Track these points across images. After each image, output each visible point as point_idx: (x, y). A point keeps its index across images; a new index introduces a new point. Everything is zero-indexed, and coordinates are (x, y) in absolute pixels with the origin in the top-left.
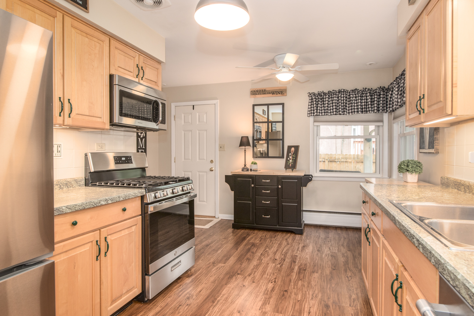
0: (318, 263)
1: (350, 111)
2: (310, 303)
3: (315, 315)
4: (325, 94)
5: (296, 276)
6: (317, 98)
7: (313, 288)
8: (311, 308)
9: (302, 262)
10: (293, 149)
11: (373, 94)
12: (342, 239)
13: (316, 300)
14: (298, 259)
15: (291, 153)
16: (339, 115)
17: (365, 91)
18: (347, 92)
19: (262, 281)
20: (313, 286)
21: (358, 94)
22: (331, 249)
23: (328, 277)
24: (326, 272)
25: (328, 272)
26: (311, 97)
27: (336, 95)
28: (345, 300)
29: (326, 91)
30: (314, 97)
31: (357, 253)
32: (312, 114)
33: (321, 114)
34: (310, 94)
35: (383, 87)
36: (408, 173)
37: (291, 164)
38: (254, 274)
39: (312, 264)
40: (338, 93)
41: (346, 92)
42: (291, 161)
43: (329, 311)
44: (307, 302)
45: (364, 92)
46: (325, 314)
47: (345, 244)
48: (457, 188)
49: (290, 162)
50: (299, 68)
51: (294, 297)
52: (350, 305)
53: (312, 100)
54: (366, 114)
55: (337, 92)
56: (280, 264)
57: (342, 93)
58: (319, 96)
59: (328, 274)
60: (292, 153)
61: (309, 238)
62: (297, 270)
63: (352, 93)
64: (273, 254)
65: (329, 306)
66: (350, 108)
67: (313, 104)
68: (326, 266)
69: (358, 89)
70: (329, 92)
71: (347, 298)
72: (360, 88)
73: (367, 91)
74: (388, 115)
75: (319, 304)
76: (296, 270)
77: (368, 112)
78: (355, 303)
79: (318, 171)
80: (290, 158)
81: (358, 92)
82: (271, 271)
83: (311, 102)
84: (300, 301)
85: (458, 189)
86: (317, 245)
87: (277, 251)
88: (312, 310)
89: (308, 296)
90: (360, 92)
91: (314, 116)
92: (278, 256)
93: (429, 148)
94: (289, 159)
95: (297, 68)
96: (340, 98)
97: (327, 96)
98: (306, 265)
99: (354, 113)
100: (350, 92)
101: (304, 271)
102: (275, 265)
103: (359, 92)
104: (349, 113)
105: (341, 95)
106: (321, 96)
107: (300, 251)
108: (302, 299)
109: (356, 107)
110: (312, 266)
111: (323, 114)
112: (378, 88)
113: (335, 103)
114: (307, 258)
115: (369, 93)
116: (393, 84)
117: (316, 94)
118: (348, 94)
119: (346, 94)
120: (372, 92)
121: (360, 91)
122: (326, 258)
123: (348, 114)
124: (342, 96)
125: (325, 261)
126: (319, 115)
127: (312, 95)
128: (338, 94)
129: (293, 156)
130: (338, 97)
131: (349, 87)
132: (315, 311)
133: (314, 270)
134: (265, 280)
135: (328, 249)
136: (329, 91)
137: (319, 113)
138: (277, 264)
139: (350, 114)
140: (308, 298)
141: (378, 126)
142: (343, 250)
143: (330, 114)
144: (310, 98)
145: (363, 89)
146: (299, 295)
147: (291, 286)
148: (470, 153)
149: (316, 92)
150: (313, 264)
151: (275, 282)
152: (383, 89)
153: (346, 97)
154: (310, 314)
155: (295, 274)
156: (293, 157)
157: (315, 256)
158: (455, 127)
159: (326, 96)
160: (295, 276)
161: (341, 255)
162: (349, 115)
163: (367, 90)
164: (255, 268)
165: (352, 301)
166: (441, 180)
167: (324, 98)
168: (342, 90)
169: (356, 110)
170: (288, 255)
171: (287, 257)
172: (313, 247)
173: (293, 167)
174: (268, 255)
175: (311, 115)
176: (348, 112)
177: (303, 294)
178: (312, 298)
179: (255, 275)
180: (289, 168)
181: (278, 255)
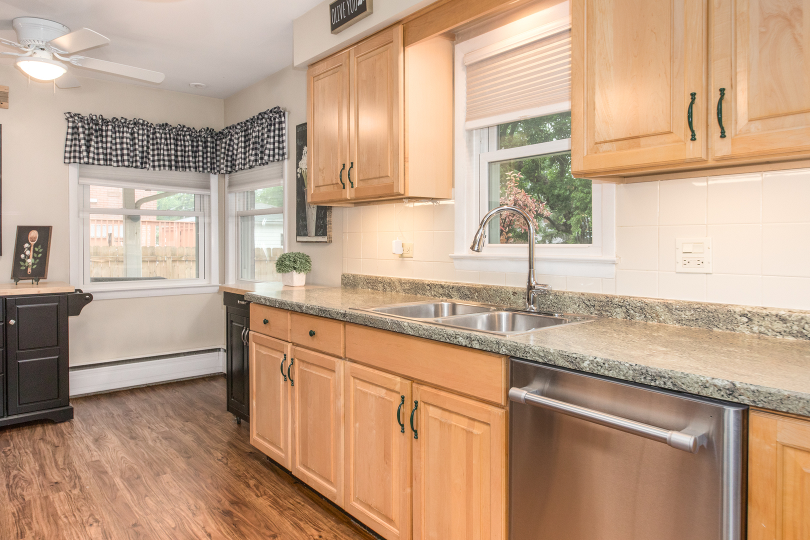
0: (153, 459)
1: (156, 163)
2: (196, 522)
3: (220, 533)
4: (105, 121)
5: (131, 494)
6: (87, 127)
7: (181, 498)
8: (204, 527)
9: (118, 467)
10: (34, 234)
11: (196, 138)
12: (159, 407)
13: (203, 513)
14: (107, 465)
15: (30, 244)
16: (133, 169)
17: (183, 131)
18: (150, 127)
19: (65, 532)
20: (178, 495)
21: (170, 135)
22: (155, 428)
23: (188, 471)
24: (179, 467)
25: (184, 466)
26: (73, 122)
27: (128, 128)
28: (244, 492)
29: (108, 116)
30: (80, 124)
31: (202, 420)
32: (77, 160)
33: (96, 162)
34: (71, 117)
35: (211, 129)
36: (294, 272)
37: (32, 269)
38: (31, 529)
39: (143, 464)
40: (133, 126)
41: (147, 126)
42: (30, 261)
43: (236, 517)
44: (191, 523)
45: (180, 133)
46: (234, 525)
47: (171, 413)
48: (371, 287)
49: (26, 264)
50: (80, 59)
51: (160, 526)
52: (258, 496)
53: (76, 130)
54: (184, 173)
55: (131, 123)
56: (75, 487)
57: (140, 127)
58: (93, 123)
59: (186, 468)
60: (33, 243)
61: (91, 421)
62: (124, 484)
63: (159, 129)
64: (38, 476)
65: (230, 511)
66: (156, 158)
67: (77, 137)
68: (170, 457)
69: (171, 126)
70: (115, 120)
71: (245, 489)
72: (173, 122)
73: (186, 131)
74: (219, 178)
75: (212, 517)
76: (121, 484)
77: (188, 170)
78: (261, 490)
79: (88, 280)
80: (26, 255)
81: (169, 131)
82: (67, 507)
83: (72, 134)
84: (177, 528)
85: (373, 288)
86: (120, 429)
87: (42, 466)
88: (209, 530)
89: (183, 514)
90: (174, 130)
91: (80, 163)
92: (54, 475)
93: (316, 235)
94: (23, 256)
95: (73, 59)
96: (136, 135)
97: (110, 127)
98: (131, 469)
99: (164, 169)
100: (154, 128)
101: (138, 481)
102: (67, 493)
103: (172, 130)
104: (154, 167)
105: (139, 130)
106: (97, 124)
107: (96, 451)
108: (177, 523)
109: (166, 158)
110: (146, 466)
111: (102, 162)
112: (203, 130)
113: (127, 144)
114: (122, 457)
115: (189, 135)
116: (236, 128)
117: (86, 118)
118: (152, 131)
119: (148, 130)
120: (195, 135)
121: (174, 128)
122: (159, 444)
123: (152, 169)
124: (141, 132)
125: (162, 450)
126: (93, 164)
127: (76, 118)
128: (133, 128)
129: (37, 249)
130: (132, 134)
131: (154, 116)
132: (215, 529)
133: (156, 472)
134: (70, 528)
135: (149, 430)
136: (115, 118)
137: (94, 159)
138: (70, 491)
139: (157, 169)
140: (185, 516)
141: (202, 196)
142: (178, 423)
143: (115, 164)
144: (71, 125)
145: (179, 127)
146: (166, 519)
147: (138, 513)
148: (394, 241)
149: (85, 114)
150: (145, 462)
151: (97, 521)
152: (210, 131)
153: (148, 136)
154: (212, 535)
155: (126, 492)
156: (34, 251)
157: (135, 448)
158: (362, 208)
159: (107, 126)
160: (128, 495)
161: (180, 432)
162: (154, 170)
163: (185, 129)
164: (21, 517)
165: (255, 489)
166: (342, 279)
167: (102, 130)
168: (141, 121)
169: (167, 163)
170: (76, 466)
171: (78, 470)
172: (116, 435)
173: (40, 272)
174: (30, 483)
175: (75, 162)
176: (151, 164)
177: (171, 515)
178: (194, 514)
179: (34, 529)
180: (25, 276)
181: (53, 473)
